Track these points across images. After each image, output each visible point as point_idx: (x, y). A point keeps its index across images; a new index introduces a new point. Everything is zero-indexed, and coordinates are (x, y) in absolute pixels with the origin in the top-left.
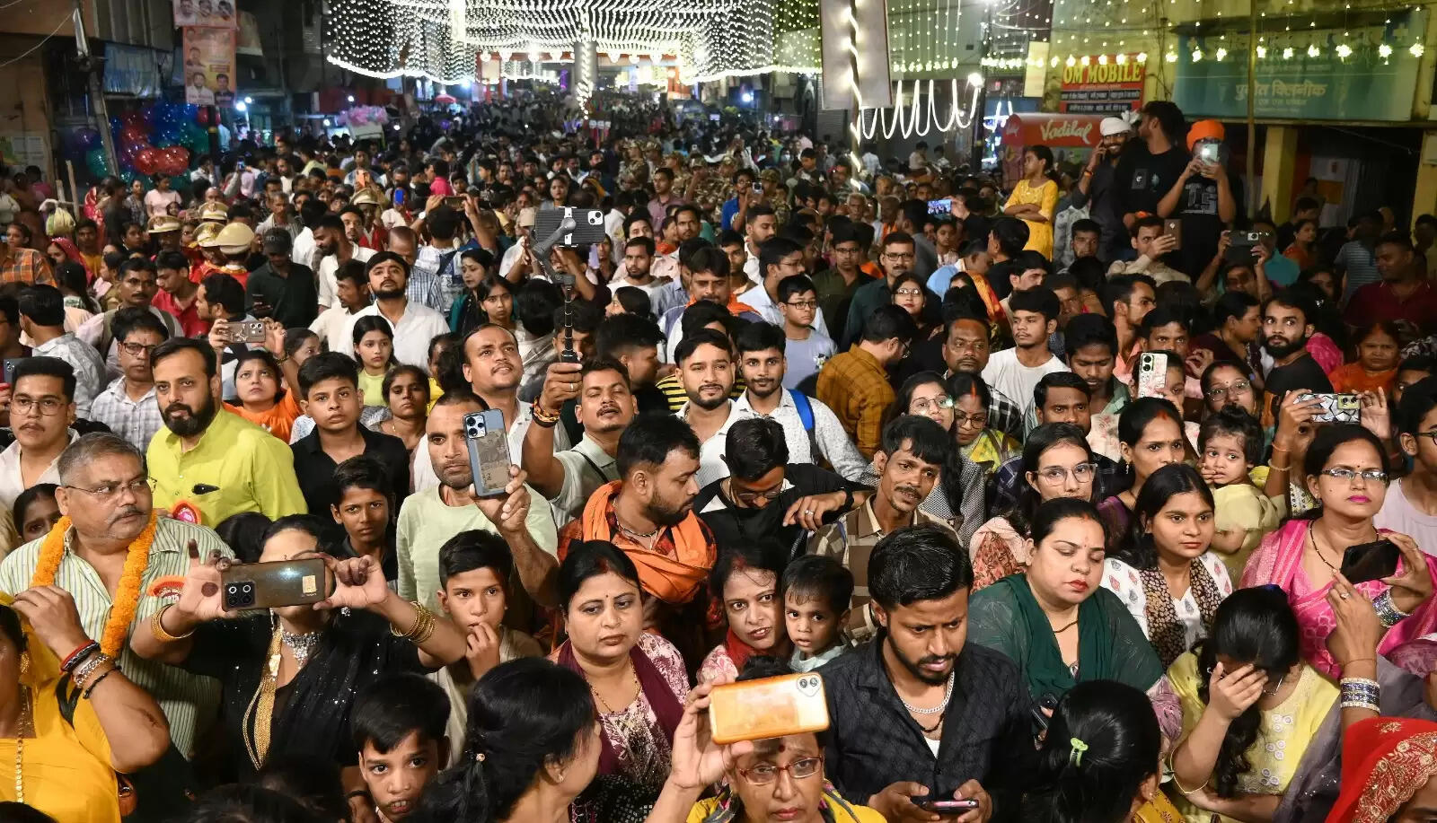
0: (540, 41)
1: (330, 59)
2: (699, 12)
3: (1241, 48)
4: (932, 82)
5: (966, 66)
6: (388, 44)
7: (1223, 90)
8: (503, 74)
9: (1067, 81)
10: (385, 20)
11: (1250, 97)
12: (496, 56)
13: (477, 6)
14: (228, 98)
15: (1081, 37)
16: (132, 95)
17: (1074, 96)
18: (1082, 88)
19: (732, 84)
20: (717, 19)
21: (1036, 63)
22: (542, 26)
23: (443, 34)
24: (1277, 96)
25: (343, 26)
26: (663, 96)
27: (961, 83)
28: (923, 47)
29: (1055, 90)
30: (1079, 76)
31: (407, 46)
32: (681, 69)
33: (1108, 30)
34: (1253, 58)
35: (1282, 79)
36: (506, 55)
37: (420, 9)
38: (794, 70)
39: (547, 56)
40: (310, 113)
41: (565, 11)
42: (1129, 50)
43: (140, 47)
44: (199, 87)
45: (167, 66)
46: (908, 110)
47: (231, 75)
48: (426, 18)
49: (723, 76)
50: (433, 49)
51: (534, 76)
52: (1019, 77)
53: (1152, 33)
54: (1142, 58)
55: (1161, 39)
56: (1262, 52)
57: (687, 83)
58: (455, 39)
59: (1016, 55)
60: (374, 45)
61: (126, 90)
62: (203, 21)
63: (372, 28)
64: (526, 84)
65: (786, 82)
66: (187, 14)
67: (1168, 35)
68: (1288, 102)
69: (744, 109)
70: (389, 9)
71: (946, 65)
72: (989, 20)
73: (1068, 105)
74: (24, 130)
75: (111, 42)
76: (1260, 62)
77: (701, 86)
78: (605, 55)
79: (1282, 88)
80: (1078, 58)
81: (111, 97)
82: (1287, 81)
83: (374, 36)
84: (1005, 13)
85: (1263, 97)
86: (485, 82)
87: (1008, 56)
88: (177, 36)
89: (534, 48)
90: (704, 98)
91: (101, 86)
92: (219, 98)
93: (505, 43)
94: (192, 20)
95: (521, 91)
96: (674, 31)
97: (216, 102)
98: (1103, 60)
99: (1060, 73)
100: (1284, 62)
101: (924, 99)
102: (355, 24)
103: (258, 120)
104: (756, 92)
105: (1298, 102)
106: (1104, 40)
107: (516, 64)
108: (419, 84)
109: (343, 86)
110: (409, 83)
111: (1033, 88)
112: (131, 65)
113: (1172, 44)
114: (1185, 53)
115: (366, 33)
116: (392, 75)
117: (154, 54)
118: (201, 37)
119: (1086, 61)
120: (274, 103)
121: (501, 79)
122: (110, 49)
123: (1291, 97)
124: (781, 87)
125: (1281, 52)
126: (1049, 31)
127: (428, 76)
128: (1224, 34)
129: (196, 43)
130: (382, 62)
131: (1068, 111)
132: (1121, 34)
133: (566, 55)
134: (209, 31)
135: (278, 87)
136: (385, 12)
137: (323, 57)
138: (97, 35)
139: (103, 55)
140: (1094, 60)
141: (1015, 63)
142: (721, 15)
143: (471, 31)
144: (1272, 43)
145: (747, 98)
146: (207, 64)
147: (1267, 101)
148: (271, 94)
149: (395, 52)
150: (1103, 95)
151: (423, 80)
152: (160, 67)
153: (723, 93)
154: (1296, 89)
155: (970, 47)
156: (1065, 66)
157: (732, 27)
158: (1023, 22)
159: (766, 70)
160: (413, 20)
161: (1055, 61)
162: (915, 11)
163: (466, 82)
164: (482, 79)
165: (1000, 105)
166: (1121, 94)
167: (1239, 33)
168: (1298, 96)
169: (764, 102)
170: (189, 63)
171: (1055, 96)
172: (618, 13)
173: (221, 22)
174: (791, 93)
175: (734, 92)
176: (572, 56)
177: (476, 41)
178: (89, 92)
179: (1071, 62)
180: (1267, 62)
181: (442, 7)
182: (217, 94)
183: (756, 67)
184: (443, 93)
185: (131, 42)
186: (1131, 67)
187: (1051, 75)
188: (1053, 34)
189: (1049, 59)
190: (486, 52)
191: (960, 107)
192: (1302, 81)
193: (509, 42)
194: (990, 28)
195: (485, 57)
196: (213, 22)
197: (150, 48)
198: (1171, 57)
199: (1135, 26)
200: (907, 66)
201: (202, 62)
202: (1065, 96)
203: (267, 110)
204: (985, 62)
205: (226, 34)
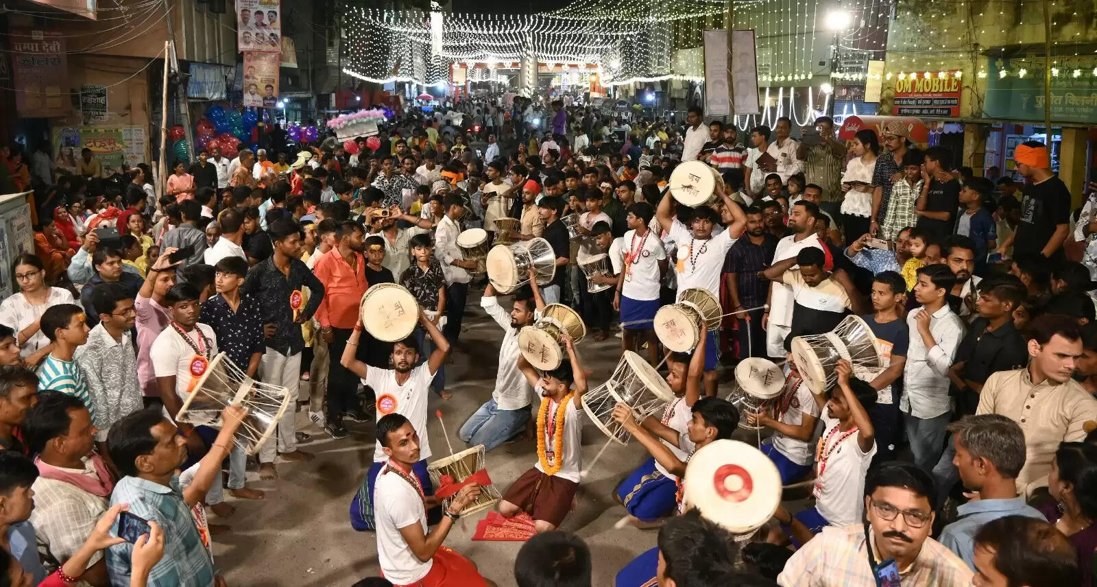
0: (496, 54)
1: (345, 70)
2: (615, 34)
3: (1039, 67)
4: (792, 89)
5: (819, 77)
6: (386, 59)
7: (1025, 99)
8: (469, 78)
9: (899, 91)
10: (385, 41)
11: (1047, 105)
12: (464, 65)
13: (451, 31)
14: (272, 102)
15: (910, 57)
16: (207, 99)
17: (905, 102)
18: (911, 96)
19: (638, 87)
20: (628, 39)
21: (875, 77)
22: (498, 44)
23: (427, 49)
24: (1070, 105)
25: (355, 47)
26: (587, 96)
27: (816, 90)
28: (786, 64)
29: (890, 98)
30: (908, 87)
31: (399, 60)
32: (601, 75)
33: (932, 53)
34: (1049, 76)
35: (1072, 91)
36: (471, 64)
37: (410, 34)
38: (687, 78)
39: (501, 65)
40: (328, 109)
41: (514, 33)
42: (948, 67)
43: (213, 64)
44: (253, 94)
45: (231, 76)
46: (774, 110)
47: (276, 86)
48: (414, 39)
49: (632, 82)
50: (419, 61)
51: (491, 79)
52: (862, 86)
53: (966, 55)
54: (958, 75)
55: (974, 59)
56: (1055, 72)
57: (604, 85)
58: (434, 53)
59: (858, 70)
60: (376, 60)
61: (202, 96)
62: (257, 47)
63: (375, 48)
64: (485, 85)
65: (680, 87)
66: (247, 43)
67: (979, 56)
68: (1079, 110)
69: (648, 107)
70: (388, 34)
71: (803, 77)
72: (837, 43)
73: (900, 109)
74: (132, 124)
75: (194, 62)
76: (1054, 79)
77: (615, 88)
78: (544, 65)
79: (1073, 99)
80: (908, 73)
81: (192, 100)
82: (1077, 93)
83: (377, 54)
84: (848, 38)
85: (1058, 106)
86: (455, 85)
87: (852, 70)
88: (240, 58)
89: (492, 60)
90: (617, 97)
91: (185, 92)
92: (266, 102)
93: (470, 56)
94: (251, 46)
95: (481, 90)
96: (596, 47)
97: (264, 104)
98: (928, 76)
99: (893, 84)
100: (1074, 79)
101: (786, 101)
102: (364, 45)
103: (292, 114)
104: (656, 93)
105: (1086, 110)
106: (927, 60)
107: (479, 70)
108: (407, 86)
109: (353, 88)
110: (400, 86)
111: (872, 95)
112: (207, 77)
113: (983, 63)
114: (994, 71)
115: (371, 51)
116: (388, 82)
117: (223, 70)
118: (256, 58)
119: (913, 76)
120: (304, 102)
121: (466, 82)
122: (193, 68)
123: (1080, 106)
124: (675, 90)
125: (1072, 71)
126: (885, 52)
127: (413, 81)
128: (1024, 56)
129: (251, 63)
130: (381, 71)
131: (900, 114)
132: (941, 55)
133: (515, 64)
134: (261, 54)
135: (307, 90)
136: (385, 36)
137: (340, 68)
138: (185, 58)
139: (188, 72)
140: (921, 75)
141: (857, 76)
142: (631, 36)
143: (445, 48)
144: (1065, 63)
145: (650, 97)
146: (259, 78)
147: (1061, 109)
148: (302, 95)
149: (391, 64)
150: (928, 102)
151: (410, 83)
152: (226, 77)
153: (632, 93)
154: (1084, 99)
155: (822, 64)
156: (897, 80)
157: (639, 45)
158: (863, 46)
159: (664, 78)
160: (404, 41)
161: (889, 76)
162: (779, 36)
163: (441, 85)
164: (452, 82)
165: (846, 107)
166: (942, 102)
167: (1037, 56)
168: (1086, 106)
169: (663, 102)
170: (247, 77)
171: (889, 102)
172: (554, 35)
173: (270, 47)
174: (684, 95)
175: (640, 92)
176: (520, 65)
177: (449, 55)
178: (177, 98)
179: (902, 76)
180: (1060, 79)
181: (425, 31)
182: (265, 99)
183: (657, 75)
184: (424, 93)
185: (208, 62)
186: (950, 81)
187: (885, 86)
188: (887, 55)
189: (884, 74)
190: (456, 63)
191: (815, 108)
192: (1089, 94)
193: (474, 56)
194: (838, 49)
195: (456, 66)
196: (264, 48)
197: (220, 65)
198: (982, 75)
199: (953, 50)
200: (773, 77)
201: (256, 76)
202: (898, 102)
203: (299, 106)
204: (833, 75)
205: (273, 56)
